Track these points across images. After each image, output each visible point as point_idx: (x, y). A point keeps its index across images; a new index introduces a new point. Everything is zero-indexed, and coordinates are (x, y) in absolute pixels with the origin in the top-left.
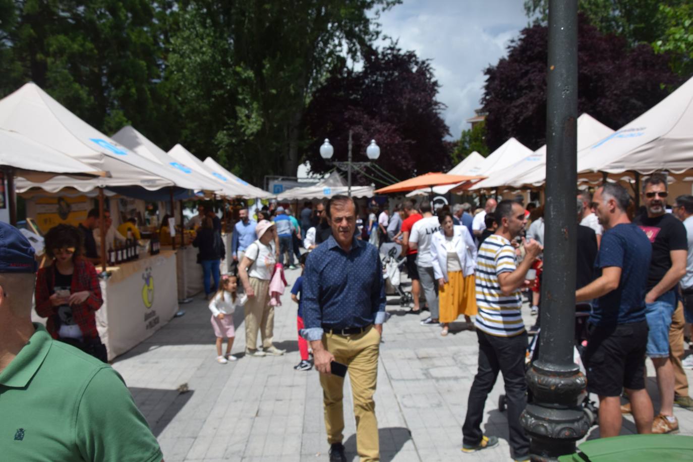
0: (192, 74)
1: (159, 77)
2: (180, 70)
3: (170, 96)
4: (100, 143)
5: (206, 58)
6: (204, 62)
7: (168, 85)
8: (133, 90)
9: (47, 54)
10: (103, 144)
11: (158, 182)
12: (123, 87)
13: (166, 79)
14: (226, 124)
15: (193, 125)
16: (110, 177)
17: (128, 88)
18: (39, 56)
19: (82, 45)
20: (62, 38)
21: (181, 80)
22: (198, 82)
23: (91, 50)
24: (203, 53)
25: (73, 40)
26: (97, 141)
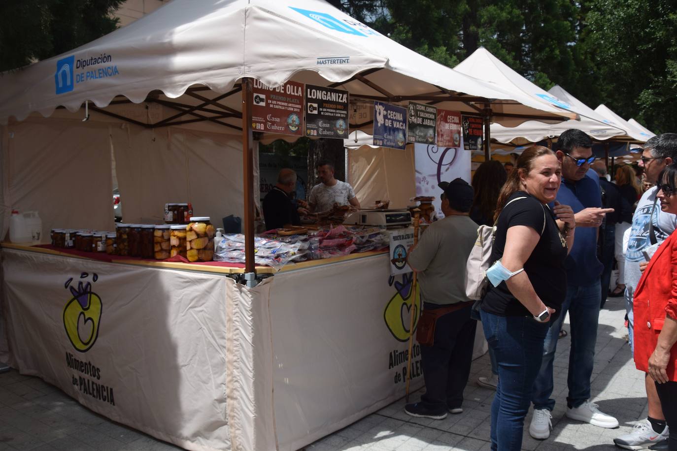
0: (613, 32)
1: (574, 39)
2: (600, 28)
3: (586, 58)
4: (544, 97)
5: (631, 11)
6: (630, 16)
7: (585, 47)
8: (557, 52)
9: (478, 26)
10: (546, 98)
11: (608, 132)
12: (547, 49)
13: (582, 40)
14: (651, 81)
15: (610, 87)
16: (578, 119)
17: (552, 50)
18: (472, 28)
19: (510, 13)
20: (492, 8)
21: (602, 39)
22: (620, 39)
23: (518, 16)
24: (628, 6)
25: (502, 9)
26: (542, 96)
